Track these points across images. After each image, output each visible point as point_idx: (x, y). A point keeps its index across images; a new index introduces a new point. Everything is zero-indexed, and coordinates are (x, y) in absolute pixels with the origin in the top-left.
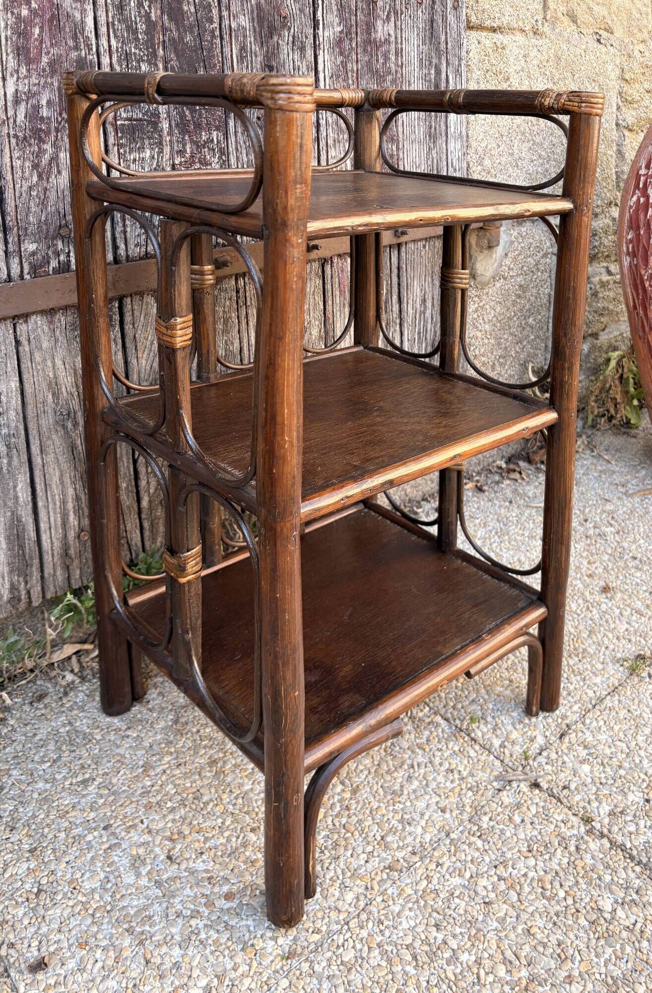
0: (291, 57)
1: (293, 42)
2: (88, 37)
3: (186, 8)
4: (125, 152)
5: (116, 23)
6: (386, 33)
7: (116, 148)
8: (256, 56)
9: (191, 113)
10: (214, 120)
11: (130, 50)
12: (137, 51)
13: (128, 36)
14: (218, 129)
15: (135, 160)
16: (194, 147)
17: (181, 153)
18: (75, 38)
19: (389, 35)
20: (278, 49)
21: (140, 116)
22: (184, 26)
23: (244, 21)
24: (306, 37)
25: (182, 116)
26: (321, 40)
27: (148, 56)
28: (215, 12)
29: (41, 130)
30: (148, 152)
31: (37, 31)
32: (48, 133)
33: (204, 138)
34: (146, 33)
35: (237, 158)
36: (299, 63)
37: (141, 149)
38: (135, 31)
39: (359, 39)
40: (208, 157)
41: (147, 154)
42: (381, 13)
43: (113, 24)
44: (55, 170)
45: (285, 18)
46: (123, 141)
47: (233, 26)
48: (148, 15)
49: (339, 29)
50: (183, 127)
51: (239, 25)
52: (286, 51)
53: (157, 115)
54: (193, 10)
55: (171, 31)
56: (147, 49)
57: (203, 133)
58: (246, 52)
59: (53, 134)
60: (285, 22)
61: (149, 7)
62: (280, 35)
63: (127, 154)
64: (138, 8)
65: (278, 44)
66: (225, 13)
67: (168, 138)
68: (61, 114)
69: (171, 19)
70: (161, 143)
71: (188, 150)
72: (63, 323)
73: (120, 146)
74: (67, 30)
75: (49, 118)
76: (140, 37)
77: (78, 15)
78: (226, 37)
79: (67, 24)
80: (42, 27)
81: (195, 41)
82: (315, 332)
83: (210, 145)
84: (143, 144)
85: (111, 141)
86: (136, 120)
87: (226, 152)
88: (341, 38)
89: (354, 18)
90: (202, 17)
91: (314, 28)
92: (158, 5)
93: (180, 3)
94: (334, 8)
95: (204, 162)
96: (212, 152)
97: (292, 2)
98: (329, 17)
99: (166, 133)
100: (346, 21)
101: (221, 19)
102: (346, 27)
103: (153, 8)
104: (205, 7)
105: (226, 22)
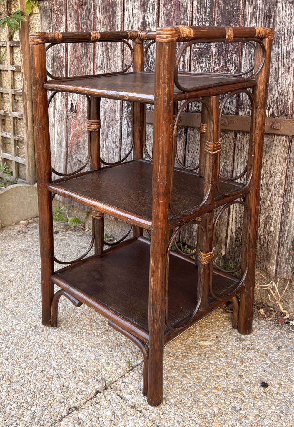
0: (284, 9)
2: (188, 13)
4: (196, 63)
5: (199, 5)
7: (193, 61)
8: (262, 11)
9: (224, 45)
11: (203, 17)
12: (205, 17)
13: (203, 10)
14: (236, 53)
15: (199, 67)
16: (224, 62)
17: (219, 64)
18: (184, 14)
20: (276, 5)
21: (204, 47)
25: (221, 46)
27: (209, 19)
30: (204, 63)
31: (172, 13)
33: (229, 57)
34: (210, 8)
35: (245, 69)
36: (289, 12)
37: (202, 62)
38: (206, 8)
40: (229, 68)
46: (195, 58)
50: (220, 52)
52: (281, 6)
53: (210, 47)
55: (221, 4)
56: (209, 16)
57: (229, 55)
58: (256, 10)
67: (214, 58)
70: (210, 60)
71: (221, 63)
74: (182, 11)
76: (207, 10)
77: (186, 4)
79: (182, 9)
80: (174, 12)
81: (231, 8)
82: (277, 179)
83: (231, 61)
84: (203, 60)
85: (192, 58)
86: (201, 49)
87: (238, 65)
95: (227, 70)
96: (231, 65)
99: (213, 55)
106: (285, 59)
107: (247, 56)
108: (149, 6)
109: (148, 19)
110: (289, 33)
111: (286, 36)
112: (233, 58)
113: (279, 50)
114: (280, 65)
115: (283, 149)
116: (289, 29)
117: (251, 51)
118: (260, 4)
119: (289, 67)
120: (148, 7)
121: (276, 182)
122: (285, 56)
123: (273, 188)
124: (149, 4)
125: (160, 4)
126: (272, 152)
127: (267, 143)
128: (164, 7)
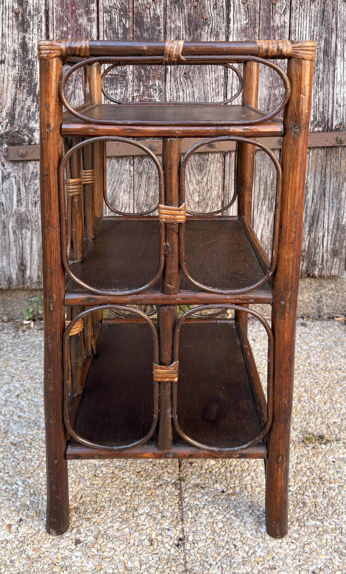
1: (211, 32)
3: (145, 20)
4: (107, 90)
6: (282, 21)
9: (145, 71)
10: (157, 75)
13: (113, 36)
14: (159, 79)
15: (113, 94)
16: (145, 88)
17: (138, 91)
19: (285, 22)
20: (200, 36)
21: (117, 73)
22: (144, 29)
23: (180, 24)
24: (220, 29)
25: (140, 73)
26: (232, 29)
28: (162, 21)
29: (69, 79)
31: (70, 37)
32: (72, 81)
33: (151, 84)
34: (122, 34)
35: (171, 94)
37: (116, 89)
38: (117, 34)
39: (261, 27)
40: (152, 93)
41: (119, 91)
42: (279, 10)
43: (106, 31)
44: (73, 97)
45: (206, 19)
46: (107, 85)
47: (172, 27)
48: (124, 26)
49: (245, 22)
50: (139, 78)
51: (176, 26)
52: (206, 37)
53: (126, 73)
54: (149, 20)
55: (136, 32)
57: (151, 81)
59: (74, 81)
60: (206, 22)
61: (126, 21)
62: (202, 29)
63: (108, 91)
64: (120, 22)
65: (201, 34)
66: (168, 21)
67: (131, 84)
68: (78, 73)
69: (137, 26)
70: (127, 86)
71: (142, 90)
73: (106, 87)
76: (120, 35)
77: (89, 28)
78: (168, 32)
79: (84, 33)
80: (72, 35)
81: (149, 36)
82: (215, 193)
83: (154, 87)
84: (117, 86)
86: (114, 75)
87: (163, 91)
88: (246, 27)
89: (258, 15)
90: (154, 24)
91: (228, 23)
92: (131, 20)
93: (142, 18)
94: (242, 11)
95: (150, 96)
96: (154, 91)
97: (212, 10)
98: (238, 16)
99: (130, 81)
100: (251, 17)
101: (166, 24)
102: (251, 21)
103: (127, 21)
104: (156, 18)
105: (168, 25)
106: (214, 85)
107: (172, 82)
108: (32, 27)
109: (31, 41)
112: (156, 85)
113: (207, 76)
114: (209, 90)
115: (219, 165)
117: (177, 77)
118: (183, 35)
119: (219, 91)
120: (29, 27)
121: (213, 196)
122: (214, 81)
123: (211, 202)
124: (31, 24)
125: (50, 25)
126: (208, 169)
127: (201, 161)
128: (57, 29)
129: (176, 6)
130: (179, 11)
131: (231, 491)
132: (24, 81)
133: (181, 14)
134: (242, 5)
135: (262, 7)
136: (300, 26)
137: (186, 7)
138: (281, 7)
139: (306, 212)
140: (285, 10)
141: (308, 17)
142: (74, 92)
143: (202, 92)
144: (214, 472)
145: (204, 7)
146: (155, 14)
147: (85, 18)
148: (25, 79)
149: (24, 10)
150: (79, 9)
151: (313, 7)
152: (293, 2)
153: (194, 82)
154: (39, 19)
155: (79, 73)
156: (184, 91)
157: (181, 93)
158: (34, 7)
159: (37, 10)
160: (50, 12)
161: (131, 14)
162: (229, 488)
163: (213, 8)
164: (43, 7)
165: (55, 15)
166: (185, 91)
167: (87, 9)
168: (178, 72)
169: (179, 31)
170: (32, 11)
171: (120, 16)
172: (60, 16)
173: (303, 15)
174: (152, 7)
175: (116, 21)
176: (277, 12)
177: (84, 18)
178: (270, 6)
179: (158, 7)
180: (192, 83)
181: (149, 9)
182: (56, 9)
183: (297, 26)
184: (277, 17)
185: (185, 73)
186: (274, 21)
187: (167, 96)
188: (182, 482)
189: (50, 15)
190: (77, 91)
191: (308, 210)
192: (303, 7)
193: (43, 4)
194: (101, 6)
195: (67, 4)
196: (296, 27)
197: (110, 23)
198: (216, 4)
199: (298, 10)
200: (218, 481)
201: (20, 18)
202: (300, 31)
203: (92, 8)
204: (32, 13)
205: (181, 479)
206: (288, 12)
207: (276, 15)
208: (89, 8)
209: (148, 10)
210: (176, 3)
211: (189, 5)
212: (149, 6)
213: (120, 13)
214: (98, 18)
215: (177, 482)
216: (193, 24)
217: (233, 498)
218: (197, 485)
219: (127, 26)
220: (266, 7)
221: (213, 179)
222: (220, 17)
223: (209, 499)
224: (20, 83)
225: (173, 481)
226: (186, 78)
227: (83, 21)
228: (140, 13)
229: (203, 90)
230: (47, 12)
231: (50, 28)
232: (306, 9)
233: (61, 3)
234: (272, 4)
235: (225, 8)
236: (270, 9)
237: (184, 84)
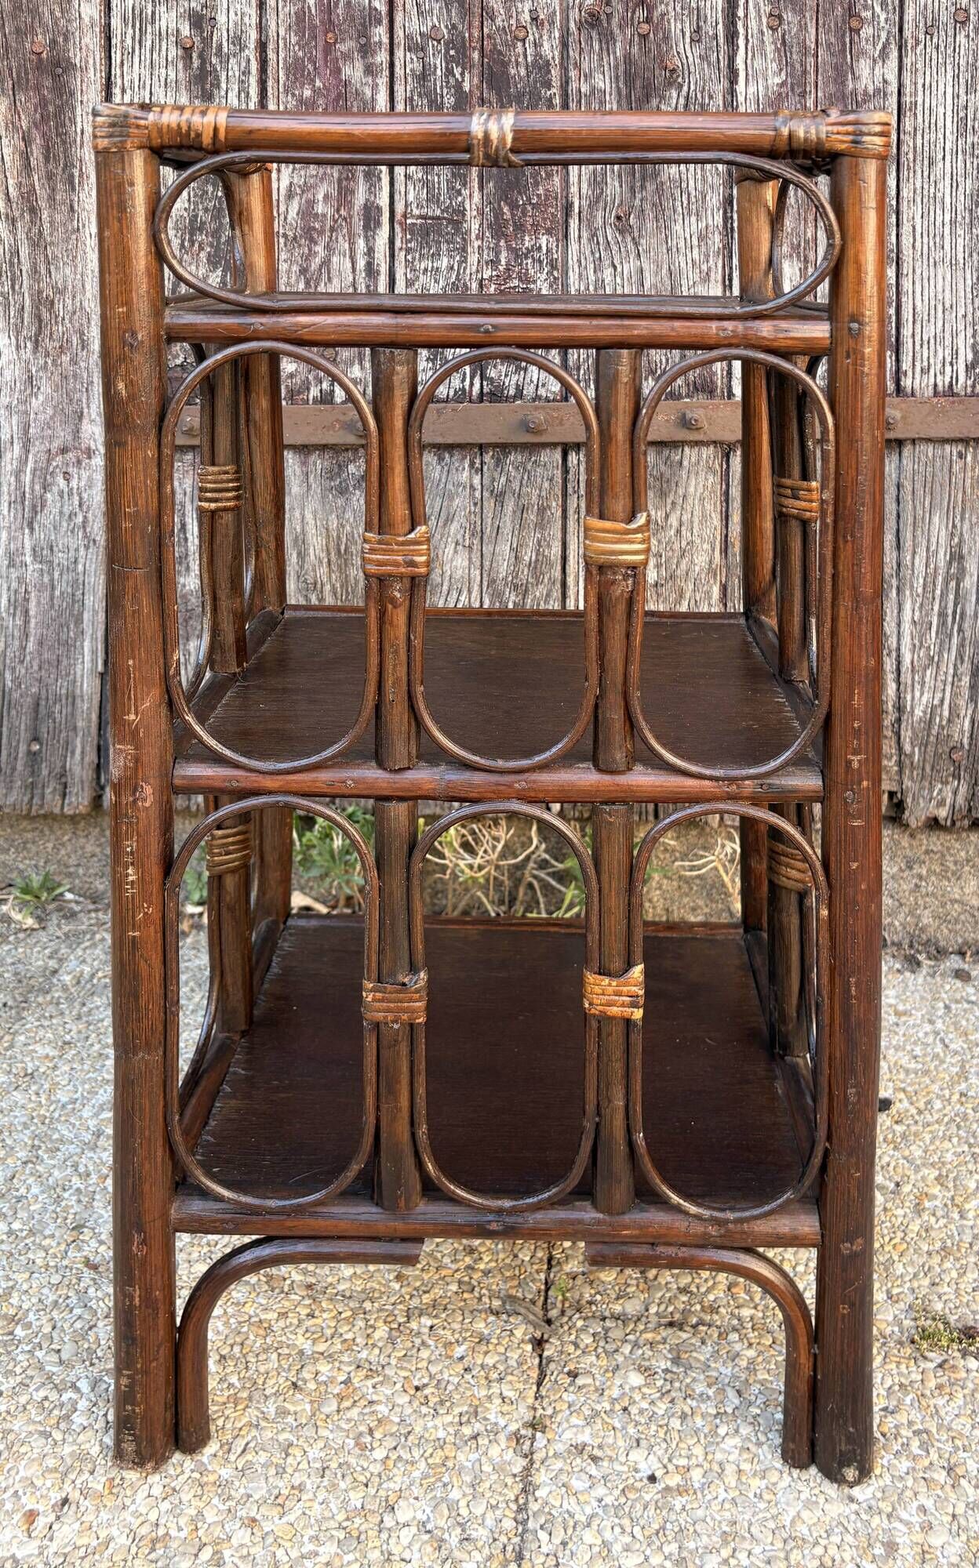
1: (686, 106)
3: (513, 71)
4: (414, 259)
5: (416, 97)
6: (878, 79)
7: (403, 253)
9: (511, 210)
10: (544, 219)
14: (549, 232)
15: (426, 270)
16: (512, 257)
17: (494, 263)
19: (885, 81)
21: (438, 213)
22: (509, 96)
23: (602, 82)
24: (711, 97)
25: (498, 213)
26: (741, 99)
28: (555, 73)
29: (314, 229)
30: (445, 260)
32: (321, 232)
33: (527, 244)
35: (580, 275)
37: (436, 256)
38: (440, 108)
39: (820, 92)
40: (531, 272)
41: (444, 262)
42: (870, 47)
43: (412, 99)
44: (325, 277)
45: (673, 71)
46: (412, 245)
47: (583, 90)
48: (459, 86)
49: (777, 80)
50: (498, 228)
51: (593, 89)
53: (461, 213)
54: (523, 72)
55: (490, 103)
57: (527, 238)
59: (328, 233)
60: (672, 78)
61: (462, 74)
62: (662, 98)
63: (416, 263)
64: (447, 77)
66: (573, 74)
67: (477, 244)
68: (338, 212)
69: (491, 87)
70: (464, 249)
71: (503, 262)
72: (319, 467)
73: (408, 251)
75: (324, 215)
77: (368, 92)
79: (356, 105)
82: (702, 559)
83: (536, 255)
84: (439, 249)
85: (398, 244)
86: (432, 218)
87: (559, 264)
88: (780, 94)
89: (811, 60)
90: (535, 82)
91: (732, 83)
92: (476, 71)
93: (505, 65)
94: (769, 48)
95: (525, 278)
96: (537, 265)
97: (688, 47)
98: (758, 63)
99: (473, 236)
100: (792, 66)
101: (567, 83)
102: (792, 77)
103: (467, 75)
104: (541, 66)
105: (573, 86)
106: (696, 251)
107: (584, 240)
108: (223, 85)
110: (699, 187)
111: (693, 193)
112: (540, 247)
113: (678, 227)
114: (683, 265)
115: (711, 479)
116: (699, 176)
117: (597, 229)
119: (709, 269)
120: (218, 87)
121: (697, 569)
122: (695, 242)
124: (223, 78)
125: (270, 83)
126: (681, 491)
127: (663, 468)
128: (287, 92)
129: (594, 34)
130: (601, 49)
131: (674, 1480)
132: (200, 229)
133: (605, 53)
134: (768, 33)
135: (822, 37)
136: (927, 93)
137: (619, 38)
138: (876, 38)
139: (960, 630)
140: (884, 47)
141: (949, 67)
142: (326, 263)
143: (664, 271)
144: (634, 1410)
145: (666, 38)
146: (538, 55)
147: (359, 65)
148: (203, 223)
149: (207, 41)
150: (343, 40)
151: (961, 38)
152: (906, 26)
153: (643, 241)
154: (244, 64)
155: (342, 212)
156: (615, 267)
157: (608, 273)
158: (232, 34)
159: (238, 41)
160: (271, 46)
161: (476, 55)
162: (671, 1467)
163: (692, 40)
164: (253, 35)
165: (282, 55)
166: (619, 269)
167: (363, 41)
168: (600, 214)
169: (601, 102)
170: (225, 44)
171: (449, 60)
172: (296, 59)
173: (934, 63)
174: (531, 37)
175: (439, 72)
176: (863, 53)
177: (357, 64)
178: (843, 36)
179: (545, 38)
180: (636, 244)
181: (523, 41)
182: (285, 39)
183: (920, 93)
184: (863, 67)
185: (618, 218)
186: (855, 78)
187: (571, 281)
188: (539, 1435)
189: (271, 55)
190: (335, 259)
191: (966, 625)
192: (935, 40)
193: (254, 26)
194: (399, 33)
195: (313, 28)
196: (916, 95)
197: (423, 77)
198: (698, 30)
199: (921, 46)
200: (643, 1443)
201: (196, 63)
202: (927, 105)
203: (377, 39)
204: (225, 50)
205: (536, 1425)
206: (894, 54)
207: (862, 61)
208: (368, 38)
209: (519, 44)
210: (592, 26)
211: (628, 32)
212: (521, 35)
213: (447, 52)
214: (392, 65)
215: (523, 1432)
216: (638, 83)
217: (678, 1502)
218: (580, 1449)
219: (466, 87)
220: (833, 40)
221: (696, 520)
222: (709, 64)
223: (609, 1500)
224: (192, 234)
225: (513, 1427)
226: (621, 232)
227: (353, 72)
228: (500, 53)
229: (665, 266)
230: (262, 46)
231: (270, 89)
232: (942, 45)
233: (297, 24)
234: (851, 30)
235: (721, 40)
236: (844, 44)
237: (615, 248)
